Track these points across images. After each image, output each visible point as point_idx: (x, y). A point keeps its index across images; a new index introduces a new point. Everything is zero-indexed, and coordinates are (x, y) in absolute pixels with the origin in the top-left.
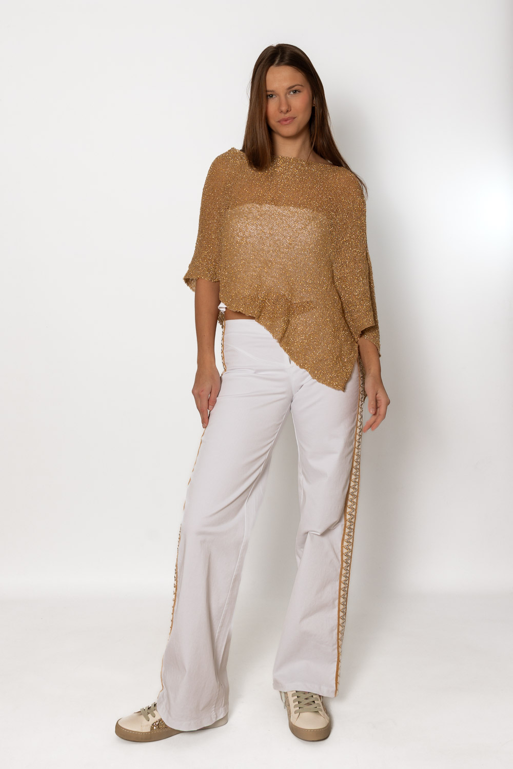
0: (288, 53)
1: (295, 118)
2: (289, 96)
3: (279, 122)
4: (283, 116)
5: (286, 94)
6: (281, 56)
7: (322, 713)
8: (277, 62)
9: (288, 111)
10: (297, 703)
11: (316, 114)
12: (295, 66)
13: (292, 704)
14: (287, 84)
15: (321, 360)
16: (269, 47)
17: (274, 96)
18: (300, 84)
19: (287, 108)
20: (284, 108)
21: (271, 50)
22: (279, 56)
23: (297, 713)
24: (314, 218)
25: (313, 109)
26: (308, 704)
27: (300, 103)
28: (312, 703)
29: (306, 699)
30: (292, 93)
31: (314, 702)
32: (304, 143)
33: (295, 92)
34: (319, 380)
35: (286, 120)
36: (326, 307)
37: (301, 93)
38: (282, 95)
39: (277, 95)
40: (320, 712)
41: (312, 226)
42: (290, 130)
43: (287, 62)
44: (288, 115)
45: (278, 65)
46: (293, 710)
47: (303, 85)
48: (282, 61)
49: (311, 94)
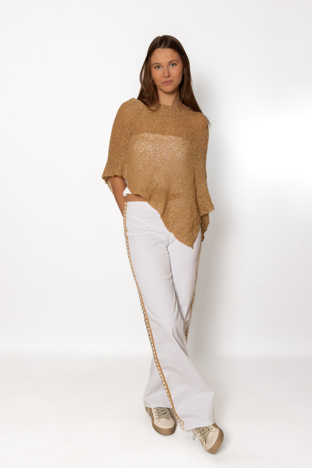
0: (169, 40)
1: (172, 81)
2: (169, 67)
3: (163, 83)
4: (165, 80)
5: (168, 66)
6: (165, 42)
7: (171, 419)
8: (162, 46)
9: (168, 76)
10: (157, 413)
11: (185, 79)
12: (174, 48)
13: (154, 414)
14: (168, 60)
15: (182, 229)
16: (157, 37)
17: (160, 67)
18: (176, 60)
19: (168, 74)
20: (166, 75)
21: (159, 39)
22: (164, 42)
23: (158, 419)
24: (184, 144)
25: (183, 76)
26: (163, 414)
27: (176, 72)
28: (165, 413)
29: (162, 411)
30: (171, 65)
31: (166, 413)
32: (176, 97)
33: (173, 65)
34: (179, 240)
35: (167, 82)
36: (188, 198)
37: (177, 66)
38: (165, 67)
39: (162, 66)
40: (170, 418)
41: (183, 149)
42: (169, 88)
43: (169, 46)
44: (168, 79)
45: (163, 47)
46: (155, 417)
47: (178, 60)
48: (166, 46)
49: (182, 66)
